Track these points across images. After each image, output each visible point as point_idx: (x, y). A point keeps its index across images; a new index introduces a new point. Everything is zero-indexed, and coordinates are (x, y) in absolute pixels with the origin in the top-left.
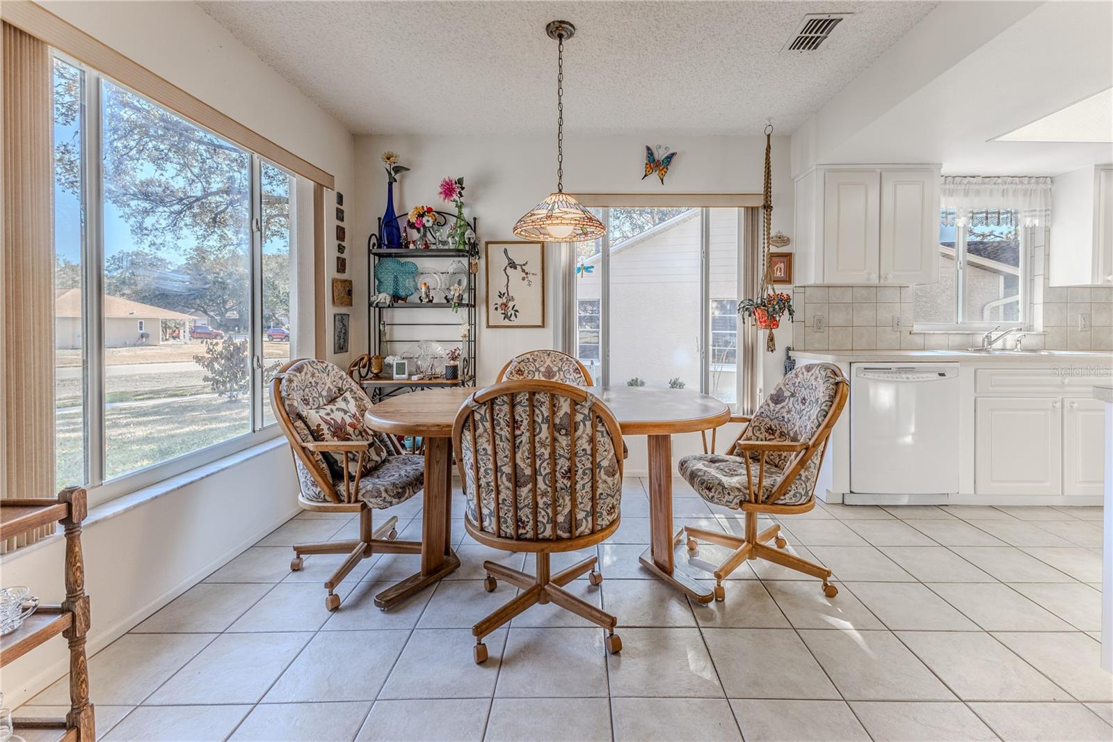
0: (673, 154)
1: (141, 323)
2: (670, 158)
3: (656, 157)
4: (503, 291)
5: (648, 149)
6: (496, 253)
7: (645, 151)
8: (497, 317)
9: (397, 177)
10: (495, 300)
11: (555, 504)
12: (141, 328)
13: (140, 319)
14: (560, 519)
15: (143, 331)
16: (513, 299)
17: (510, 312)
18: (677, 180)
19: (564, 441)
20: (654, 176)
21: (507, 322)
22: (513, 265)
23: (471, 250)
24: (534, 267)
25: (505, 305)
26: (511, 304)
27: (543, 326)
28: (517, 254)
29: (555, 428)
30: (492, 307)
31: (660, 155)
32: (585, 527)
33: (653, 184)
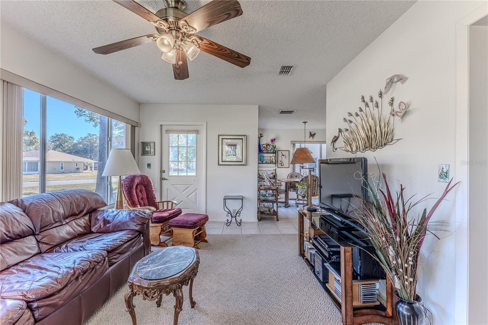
0: (315, 133)
1: (77, 164)
2: (315, 134)
3: (312, 134)
4: (281, 160)
5: (310, 132)
6: (280, 153)
7: (309, 133)
8: (280, 166)
9: (261, 138)
10: (279, 162)
11: (313, 191)
12: (77, 166)
13: (77, 162)
14: (313, 193)
15: (77, 167)
16: (283, 162)
17: (282, 165)
18: (316, 138)
19: (314, 182)
20: (311, 137)
21: (282, 167)
22: (283, 155)
23: (275, 152)
24: (287, 156)
25: (281, 163)
26: (282, 163)
27: (289, 168)
28: (284, 153)
29: (313, 181)
30: (279, 164)
31: (313, 133)
32: (316, 194)
33: (311, 139)
